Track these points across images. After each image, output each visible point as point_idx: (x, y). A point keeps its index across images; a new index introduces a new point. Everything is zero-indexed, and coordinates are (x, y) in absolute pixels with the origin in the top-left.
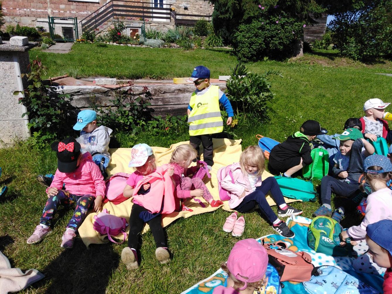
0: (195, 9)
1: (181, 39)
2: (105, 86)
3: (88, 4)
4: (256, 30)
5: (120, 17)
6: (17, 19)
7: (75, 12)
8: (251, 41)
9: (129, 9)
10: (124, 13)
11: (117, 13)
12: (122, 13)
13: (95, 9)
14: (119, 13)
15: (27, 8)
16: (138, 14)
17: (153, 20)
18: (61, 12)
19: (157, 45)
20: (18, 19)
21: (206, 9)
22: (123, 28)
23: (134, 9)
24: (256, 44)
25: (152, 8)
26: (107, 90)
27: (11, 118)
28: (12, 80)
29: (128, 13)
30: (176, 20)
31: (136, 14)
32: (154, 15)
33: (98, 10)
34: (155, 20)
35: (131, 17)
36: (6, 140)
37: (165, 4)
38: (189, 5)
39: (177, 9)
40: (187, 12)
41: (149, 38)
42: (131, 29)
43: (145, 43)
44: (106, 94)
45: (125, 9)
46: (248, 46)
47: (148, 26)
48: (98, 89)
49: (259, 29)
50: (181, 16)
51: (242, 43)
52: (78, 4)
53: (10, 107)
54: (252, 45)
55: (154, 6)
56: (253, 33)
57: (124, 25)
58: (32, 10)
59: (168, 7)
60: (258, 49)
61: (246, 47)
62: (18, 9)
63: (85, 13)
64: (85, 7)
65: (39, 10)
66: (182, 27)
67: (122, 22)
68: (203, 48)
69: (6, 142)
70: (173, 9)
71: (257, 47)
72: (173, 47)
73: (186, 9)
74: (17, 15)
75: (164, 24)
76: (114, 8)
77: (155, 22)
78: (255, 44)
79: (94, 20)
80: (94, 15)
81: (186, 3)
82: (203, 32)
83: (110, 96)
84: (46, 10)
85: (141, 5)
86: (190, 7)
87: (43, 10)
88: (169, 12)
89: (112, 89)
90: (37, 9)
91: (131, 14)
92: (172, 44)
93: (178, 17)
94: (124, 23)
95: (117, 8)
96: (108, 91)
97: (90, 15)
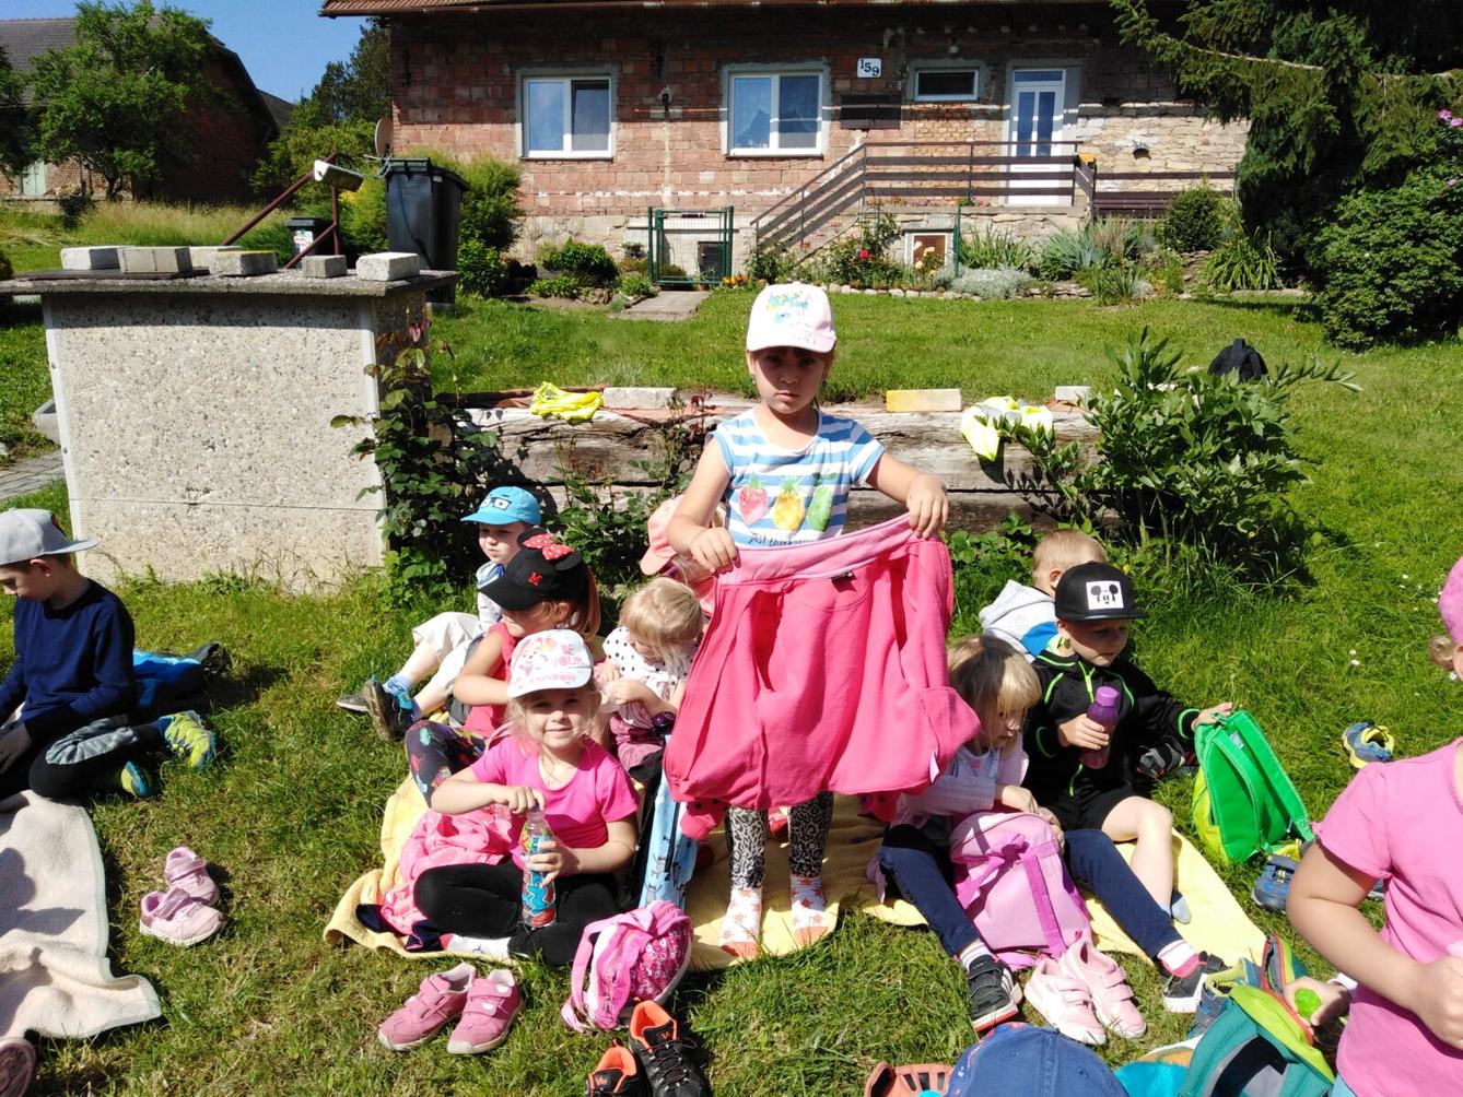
0: (1181, 151)
1: (1099, 267)
2: (633, 413)
3: (787, 162)
4: (1418, 213)
5: (889, 198)
6: (573, 224)
7: (742, 192)
8: (1389, 259)
9: (924, 169)
10: (904, 184)
11: (878, 184)
12: (896, 185)
13: (805, 177)
14: (886, 184)
15: (605, 190)
16: (954, 184)
17: (1006, 202)
18: (701, 193)
19: (997, 291)
20: (576, 224)
21: (1229, 149)
22: (890, 234)
23: (941, 169)
24: (1414, 272)
25: (1008, 161)
26: (636, 426)
27: (340, 503)
28: (352, 386)
29: (917, 184)
30: (1095, 195)
31: (945, 184)
32: (1014, 184)
33: (813, 181)
34: (1014, 201)
35: (928, 198)
36: (323, 573)
37: (1056, 143)
38: (1155, 139)
39: (1104, 156)
40: (1144, 165)
41: (975, 266)
42: (917, 239)
43: (955, 282)
44: (632, 441)
45: (907, 169)
46: (1372, 279)
47: (982, 225)
48: (608, 421)
49: (1429, 207)
50: (1121, 181)
51: (1345, 270)
52: (754, 164)
53: (340, 468)
54: (1393, 278)
55: (1014, 153)
56: (1403, 227)
57: (898, 224)
58: (620, 193)
59: (1069, 151)
60: (1423, 289)
61: (1365, 286)
62: (578, 194)
63: (775, 192)
64: (776, 175)
65: (638, 194)
66: (1110, 219)
67: (890, 216)
68: (1185, 296)
69: (321, 579)
70: (1086, 159)
71: (1421, 282)
72: (1065, 297)
73: (1141, 152)
74: (574, 213)
75: (1046, 216)
76: (871, 169)
77: (1010, 210)
78: (1407, 270)
79: (798, 215)
80: (799, 198)
81: (1144, 131)
82: (1198, 236)
83: (646, 447)
84: (659, 193)
85: (964, 152)
86: (1159, 147)
87: (648, 193)
88: (1070, 168)
89: (654, 425)
90: (631, 191)
91: (927, 184)
92: (1061, 286)
93: (1103, 186)
94: (898, 219)
95: (881, 169)
96: (640, 429)
97: (788, 198)
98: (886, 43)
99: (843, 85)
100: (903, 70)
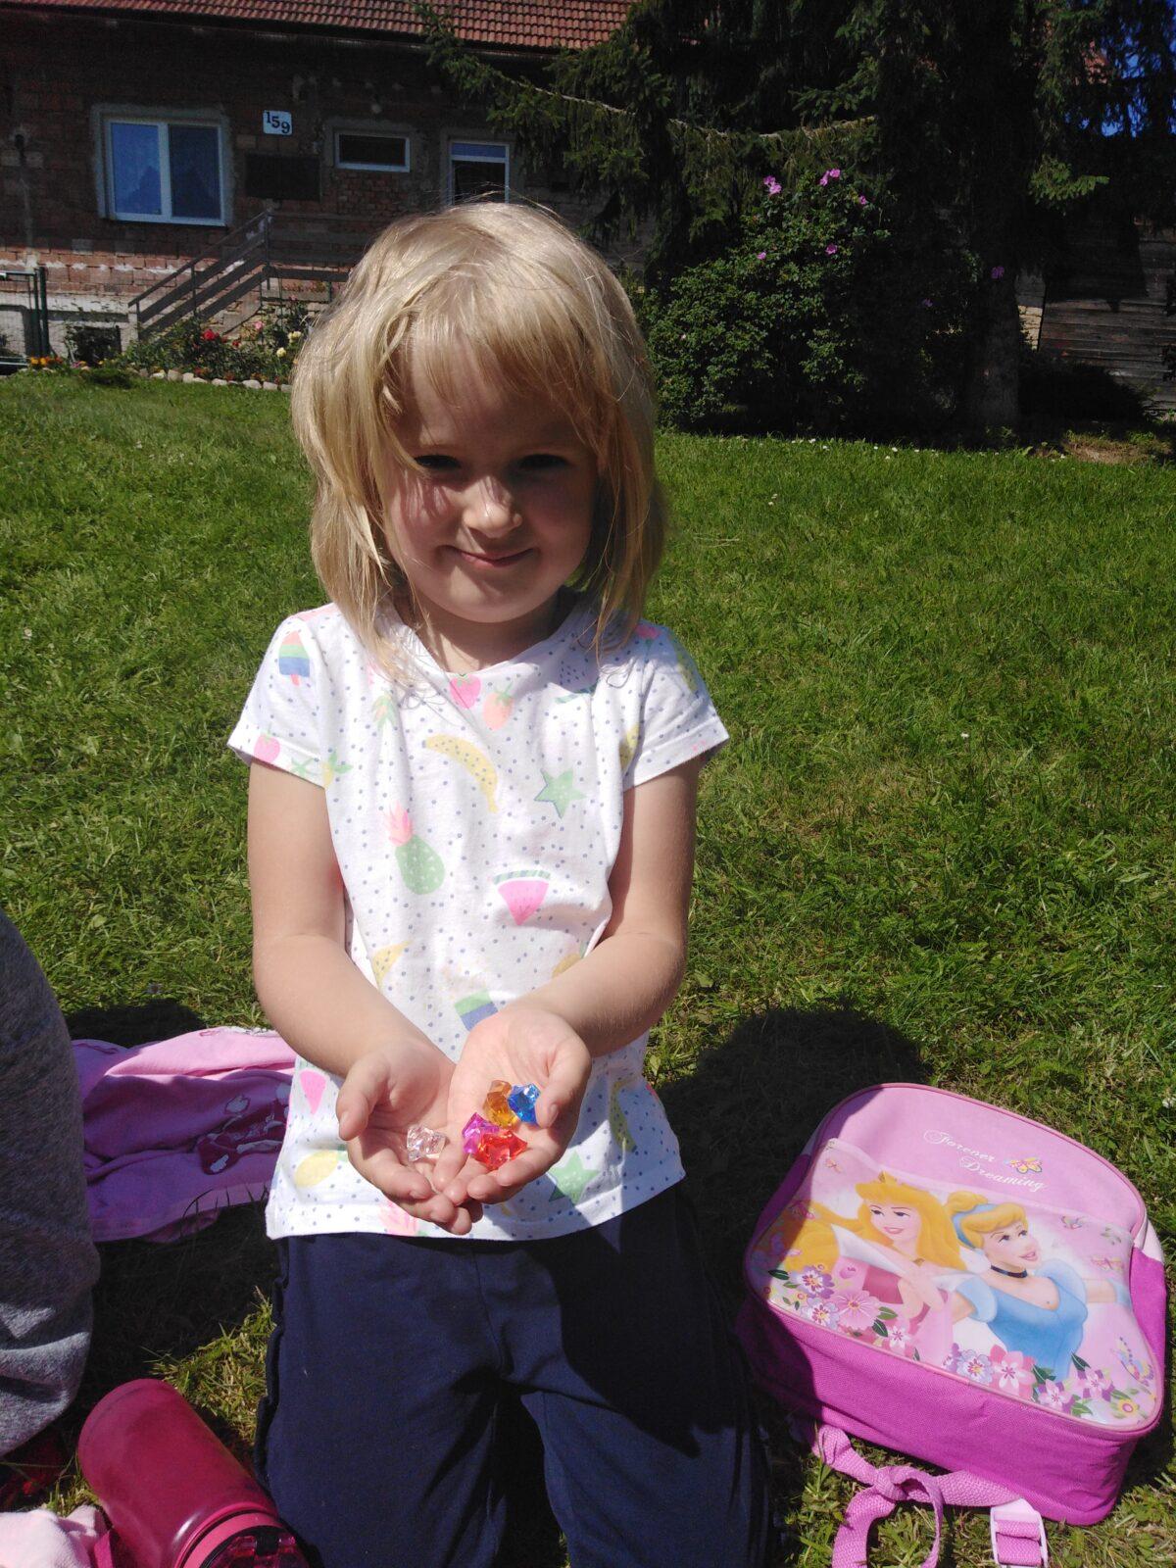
3: (182, 234)
7: (129, 268)
18: (76, 266)
24: (724, 357)
49: (743, 284)
52: (141, 234)
56: (716, 306)
60: (735, 378)
64: (170, 248)
79: (189, 298)
84: (20, 263)
87: (6, 263)
98: (296, 95)
99: (247, 141)
100: (319, 129)
